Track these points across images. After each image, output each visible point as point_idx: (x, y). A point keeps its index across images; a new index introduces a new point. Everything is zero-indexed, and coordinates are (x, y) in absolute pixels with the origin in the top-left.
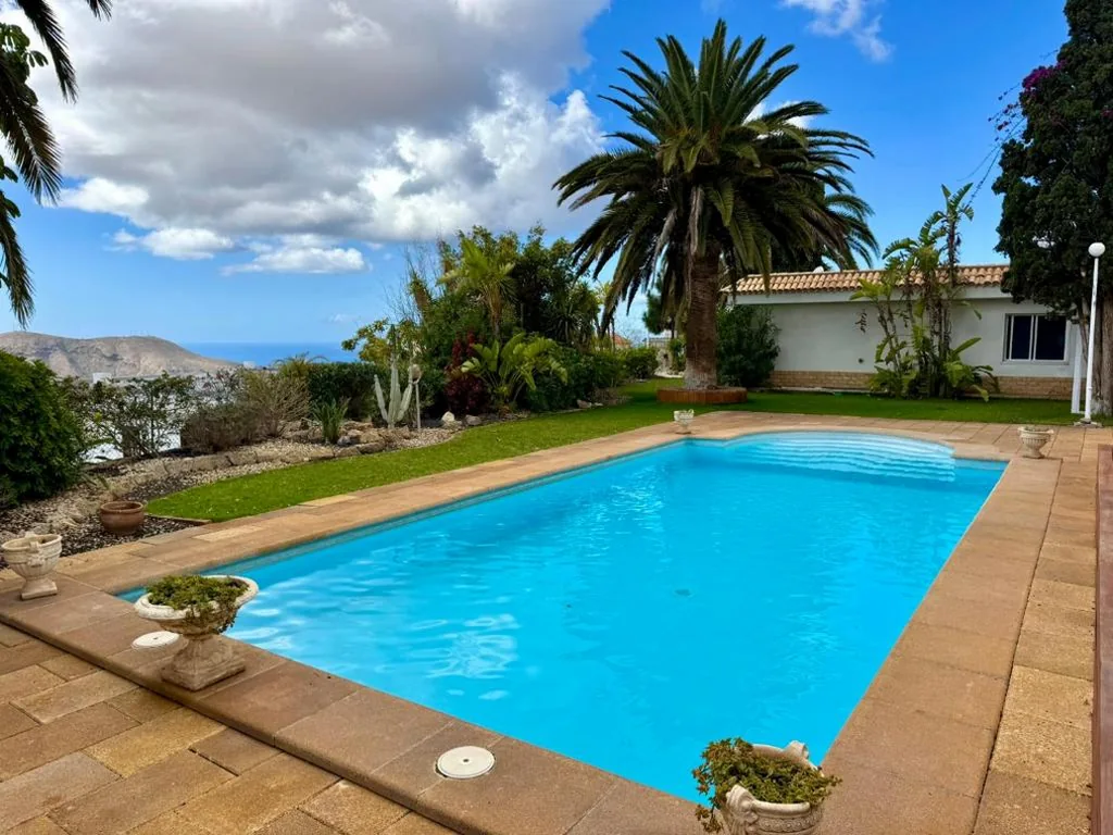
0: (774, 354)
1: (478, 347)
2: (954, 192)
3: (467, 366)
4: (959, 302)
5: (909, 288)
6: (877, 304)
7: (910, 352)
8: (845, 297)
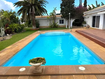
0: (39, 24)
1: (9, 25)
2: (55, 8)
3: (8, 28)
4: (56, 19)
5: (52, 17)
6: (49, 19)
7: (52, 23)
8: (46, 18)
